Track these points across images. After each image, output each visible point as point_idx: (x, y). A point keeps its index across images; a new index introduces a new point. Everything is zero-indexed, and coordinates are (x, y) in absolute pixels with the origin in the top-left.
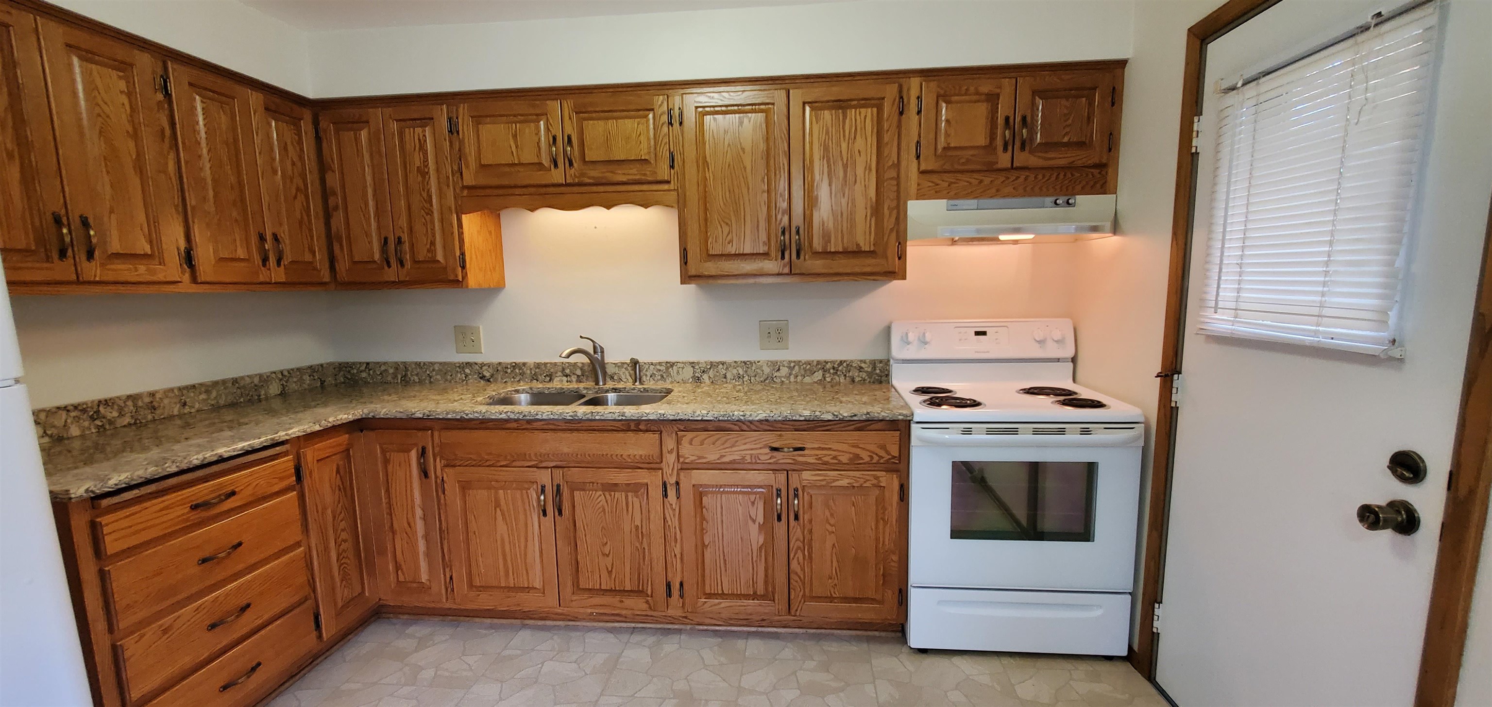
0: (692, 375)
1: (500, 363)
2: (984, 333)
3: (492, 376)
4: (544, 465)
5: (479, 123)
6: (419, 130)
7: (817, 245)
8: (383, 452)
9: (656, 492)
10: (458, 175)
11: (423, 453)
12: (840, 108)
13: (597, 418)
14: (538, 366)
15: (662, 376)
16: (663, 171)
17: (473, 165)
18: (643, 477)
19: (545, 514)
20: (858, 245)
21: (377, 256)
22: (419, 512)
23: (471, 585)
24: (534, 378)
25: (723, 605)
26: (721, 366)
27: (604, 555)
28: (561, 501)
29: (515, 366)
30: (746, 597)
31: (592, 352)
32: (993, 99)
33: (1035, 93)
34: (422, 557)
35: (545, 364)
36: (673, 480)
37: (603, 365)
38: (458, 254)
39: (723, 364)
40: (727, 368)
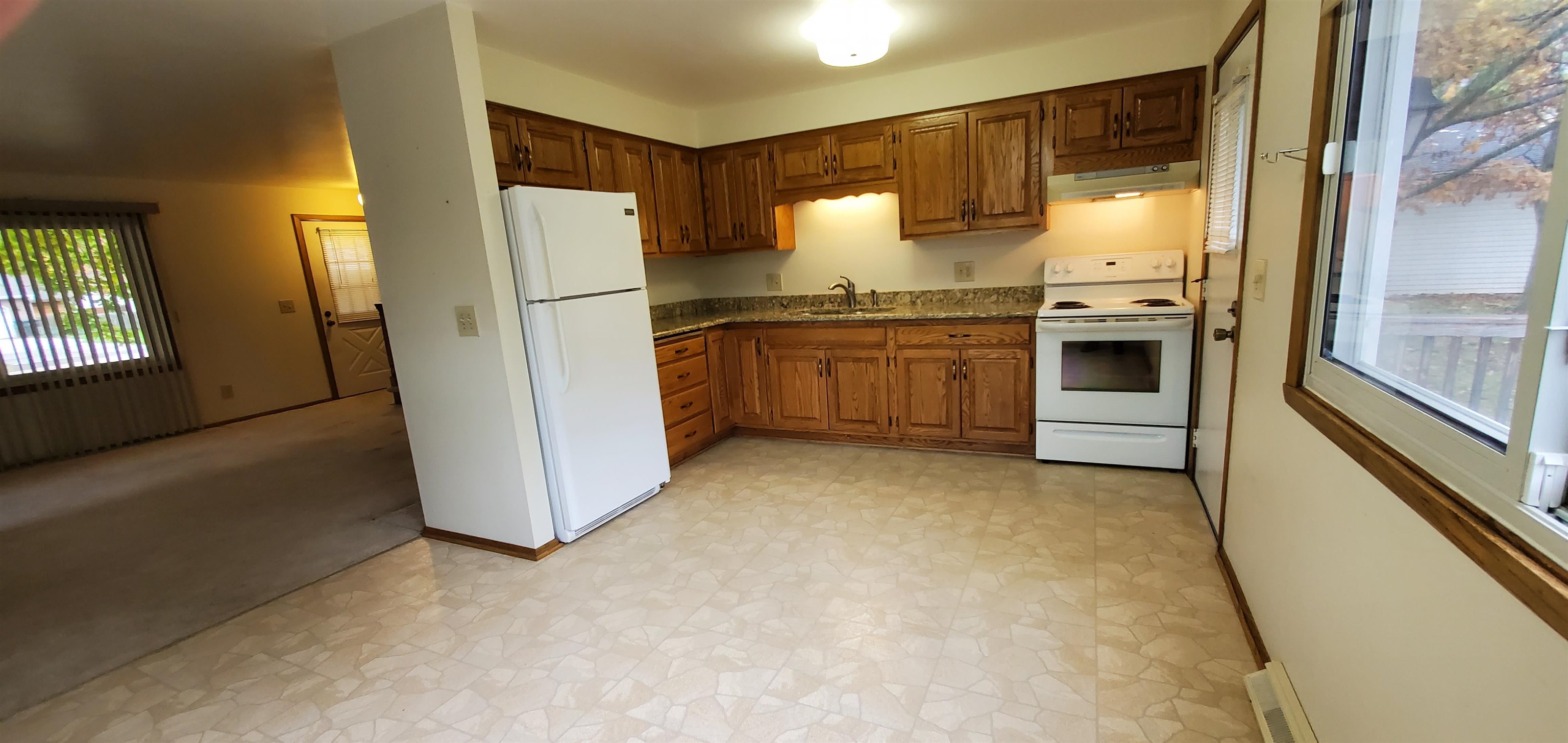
0: (909, 299)
1: (792, 296)
2: (1114, 263)
3: (788, 304)
4: (821, 348)
5: (784, 154)
6: (753, 160)
7: (986, 211)
8: (738, 341)
9: (883, 363)
10: (773, 184)
11: (758, 341)
12: (1001, 120)
13: (850, 319)
14: (815, 296)
15: (891, 301)
16: (890, 171)
17: (781, 178)
18: (876, 353)
19: (821, 376)
20: (1013, 208)
21: (730, 234)
22: (756, 375)
23: (782, 416)
24: (813, 304)
25: (921, 431)
26: (929, 294)
27: (853, 399)
28: (830, 368)
29: (801, 297)
30: (935, 426)
31: (847, 285)
32: (1106, 104)
33: (1136, 97)
34: (757, 400)
35: (819, 296)
36: (893, 356)
37: (854, 295)
38: (773, 230)
39: (930, 292)
40: (933, 295)
